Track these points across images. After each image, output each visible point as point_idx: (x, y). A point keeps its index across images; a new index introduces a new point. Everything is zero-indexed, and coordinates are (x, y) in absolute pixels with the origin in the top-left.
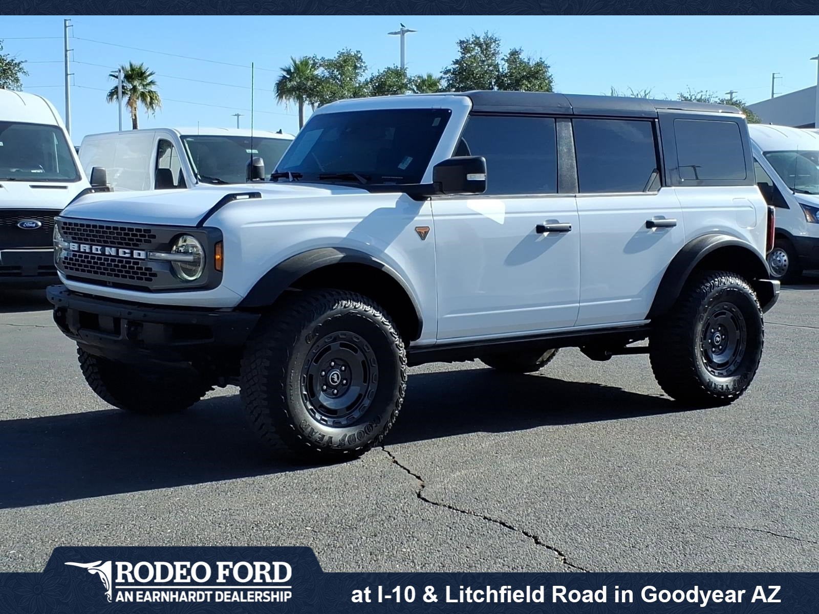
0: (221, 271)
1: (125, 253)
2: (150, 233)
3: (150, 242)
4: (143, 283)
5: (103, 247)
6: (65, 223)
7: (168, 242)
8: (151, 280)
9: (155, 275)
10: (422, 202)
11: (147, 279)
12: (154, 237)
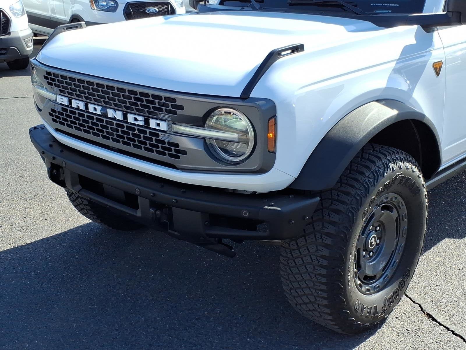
0: (274, 153)
1: (136, 119)
2: (175, 102)
3: (175, 113)
4: (166, 159)
5: (104, 109)
6: (49, 73)
7: (202, 116)
8: (178, 157)
9: (184, 152)
10: (432, 33)
11: (171, 156)
12: (181, 108)
